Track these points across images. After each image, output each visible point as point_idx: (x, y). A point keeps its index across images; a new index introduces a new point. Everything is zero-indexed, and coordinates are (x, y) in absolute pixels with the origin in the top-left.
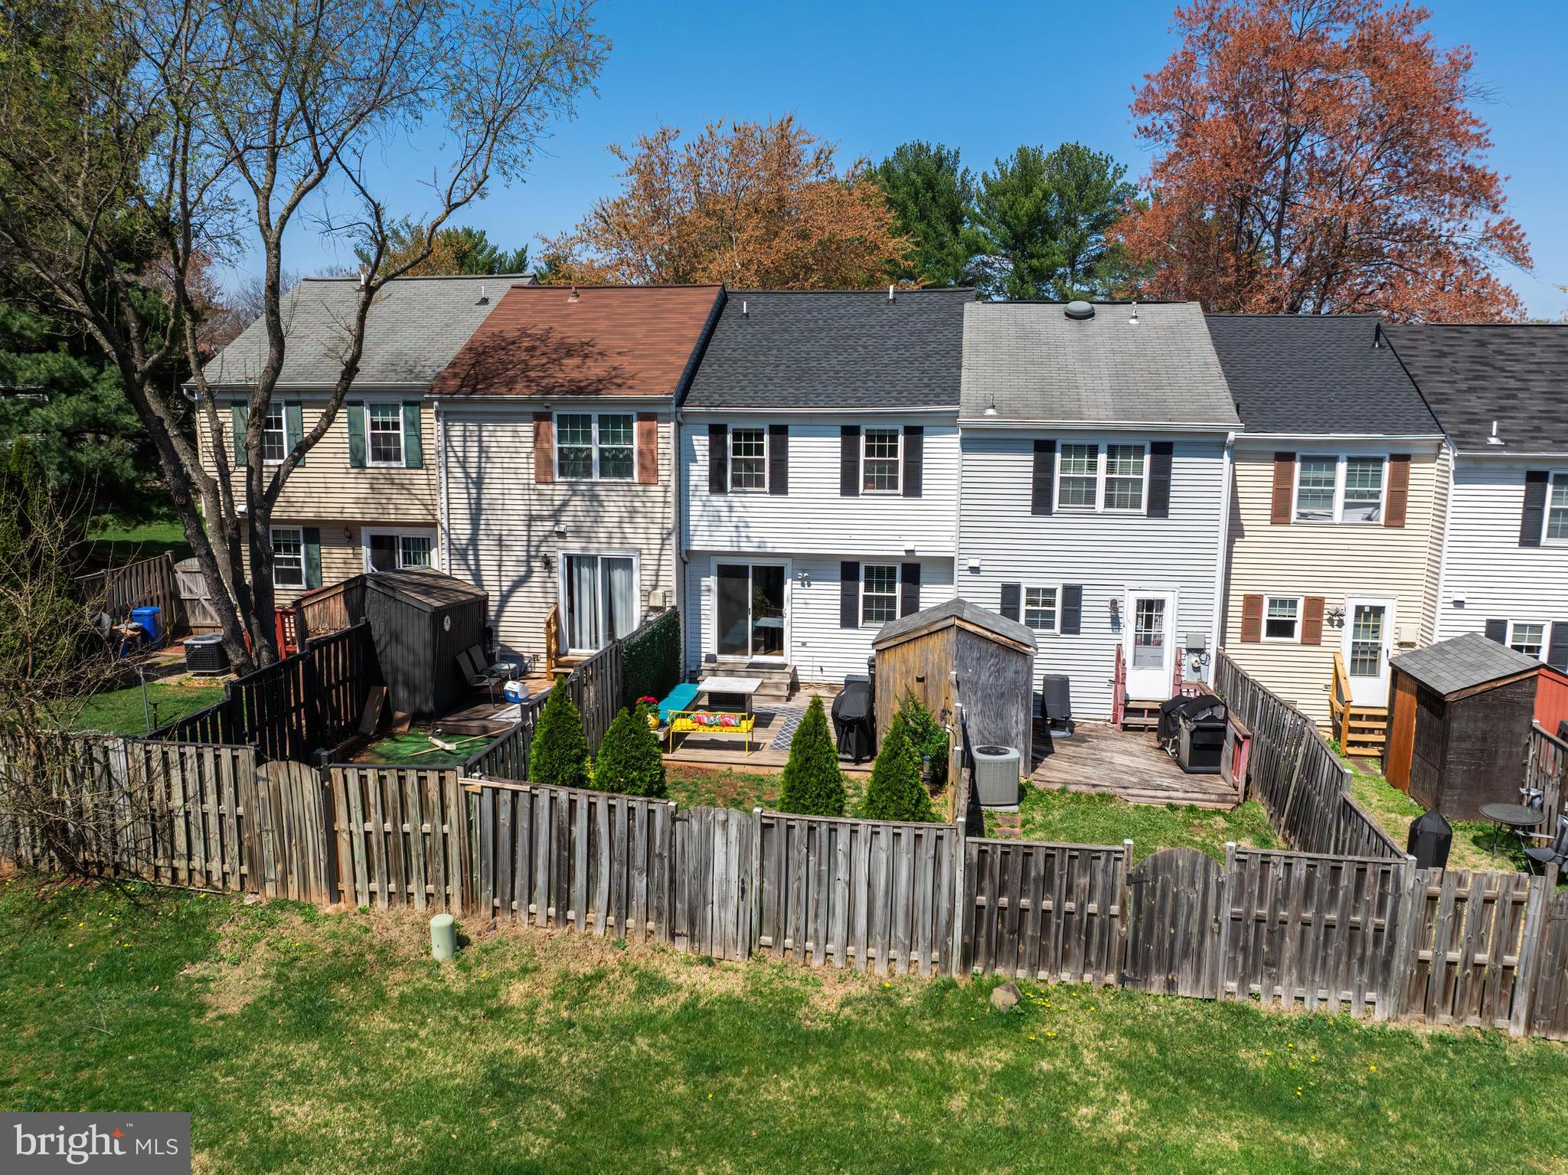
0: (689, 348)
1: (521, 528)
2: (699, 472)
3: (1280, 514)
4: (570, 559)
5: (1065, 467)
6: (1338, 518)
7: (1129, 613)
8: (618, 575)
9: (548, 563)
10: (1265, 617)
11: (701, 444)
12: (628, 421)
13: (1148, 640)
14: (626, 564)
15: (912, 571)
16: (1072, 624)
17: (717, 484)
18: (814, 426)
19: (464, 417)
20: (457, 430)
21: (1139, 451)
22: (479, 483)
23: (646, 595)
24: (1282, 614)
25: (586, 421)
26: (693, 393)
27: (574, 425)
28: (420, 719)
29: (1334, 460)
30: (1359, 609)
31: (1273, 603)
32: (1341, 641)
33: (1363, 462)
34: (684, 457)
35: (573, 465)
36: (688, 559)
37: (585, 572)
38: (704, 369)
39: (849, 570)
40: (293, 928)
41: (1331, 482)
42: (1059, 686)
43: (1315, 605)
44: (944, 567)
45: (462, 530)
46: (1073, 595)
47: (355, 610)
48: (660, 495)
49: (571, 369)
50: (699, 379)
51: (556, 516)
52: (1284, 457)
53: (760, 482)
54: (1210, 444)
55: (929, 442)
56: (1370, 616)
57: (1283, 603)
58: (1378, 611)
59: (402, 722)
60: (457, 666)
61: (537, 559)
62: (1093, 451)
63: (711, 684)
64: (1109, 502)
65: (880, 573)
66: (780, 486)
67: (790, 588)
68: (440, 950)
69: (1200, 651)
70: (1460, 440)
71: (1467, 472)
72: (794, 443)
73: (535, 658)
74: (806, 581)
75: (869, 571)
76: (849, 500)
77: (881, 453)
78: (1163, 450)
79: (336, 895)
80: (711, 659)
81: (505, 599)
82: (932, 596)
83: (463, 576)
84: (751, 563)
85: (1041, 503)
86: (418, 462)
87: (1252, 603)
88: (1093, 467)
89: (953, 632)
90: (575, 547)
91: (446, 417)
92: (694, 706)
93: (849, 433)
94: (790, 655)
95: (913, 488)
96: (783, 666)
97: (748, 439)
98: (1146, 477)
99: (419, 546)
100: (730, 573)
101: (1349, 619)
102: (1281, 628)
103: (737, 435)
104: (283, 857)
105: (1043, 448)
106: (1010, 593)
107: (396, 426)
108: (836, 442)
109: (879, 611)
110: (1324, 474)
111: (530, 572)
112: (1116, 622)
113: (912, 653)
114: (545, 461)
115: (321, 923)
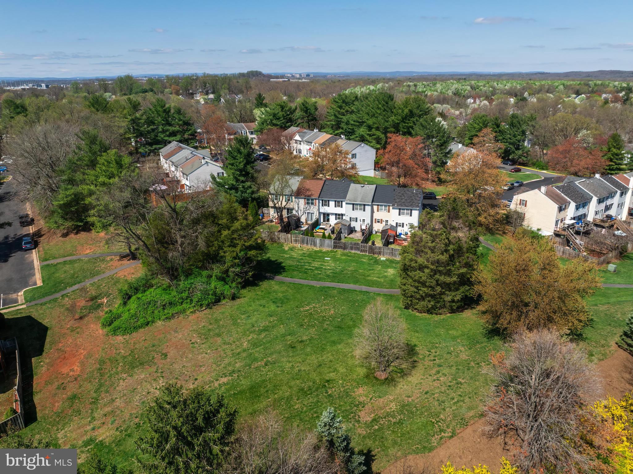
1: (303, 209)
3: (378, 211)
5: (355, 206)
6: (383, 211)
8: (313, 214)
12: (314, 199)
13: (364, 223)
15: (342, 215)
16: (356, 221)
17: (322, 206)
18: (332, 200)
19: (297, 198)
21: (362, 205)
22: (298, 204)
23: (315, 216)
24: (378, 220)
25: (309, 199)
26: (320, 196)
33: (385, 206)
34: (319, 203)
35: (308, 203)
36: (320, 213)
37: (309, 214)
38: (322, 192)
40: (289, 245)
41: (382, 208)
42: (354, 227)
43: (382, 220)
44: (345, 214)
45: (297, 209)
46: (356, 218)
49: (308, 193)
51: (306, 208)
52: (378, 205)
53: (327, 206)
54: (368, 205)
55: (343, 203)
58: (388, 221)
59: (293, 230)
60: (297, 224)
63: (321, 226)
64: (360, 210)
69: (369, 224)
71: (393, 208)
72: (330, 202)
73: (304, 223)
74: (332, 215)
75: (338, 214)
76: (335, 208)
77: (339, 203)
79: (291, 243)
80: (321, 223)
81: (301, 216)
82: (344, 218)
83: (297, 214)
84: (326, 213)
85: (353, 210)
87: (375, 219)
88: (358, 206)
89: (341, 224)
90: (308, 211)
92: (319, 228)
94: (330, 223)
95: (342, 207)
98: (363, 208)
99: (292, 209)
101: (385, 221)
103: (324, 201)
104: (288, 240)
106: (350, 218)
107: (290, 198)
108: (334, 202)
109: (339, 218)
111: (304, 214)
112: (360, 221)
113: (338, 224)
114: (305, 203)
115: (291, 245)
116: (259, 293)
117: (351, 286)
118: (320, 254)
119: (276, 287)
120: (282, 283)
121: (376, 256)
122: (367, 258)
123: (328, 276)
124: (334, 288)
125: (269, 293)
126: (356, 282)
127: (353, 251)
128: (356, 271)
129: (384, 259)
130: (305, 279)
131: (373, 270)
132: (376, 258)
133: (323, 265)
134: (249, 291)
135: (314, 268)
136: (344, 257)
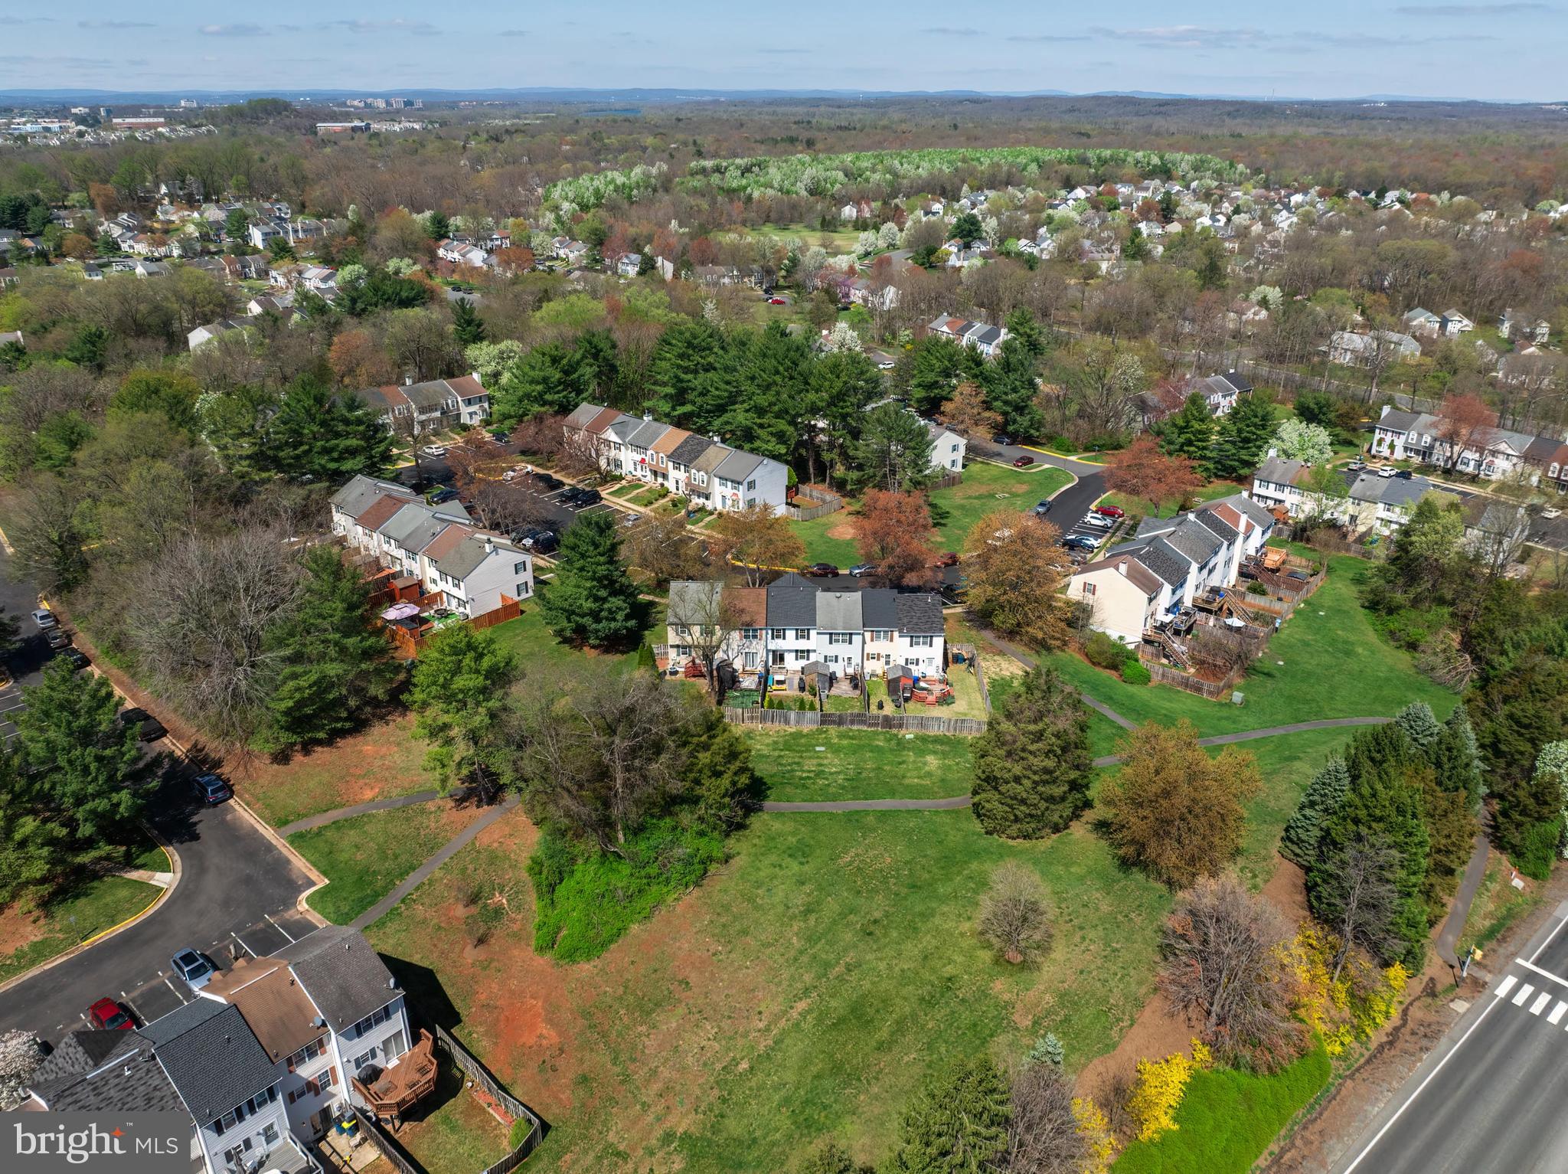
0: (765, 611)
1: (736, 647)
2: (770, 637)
3: (872, 640)
4: (746, 653)
5: (834, 637)
6: (882, 640)
7: (846, 659)
9: (742, 654)
10: (871, 656)
11: (770, 632)
12: (756, 629)
13: (849, 663)
14: (757, 653)
15: (808, 651)
17: (773, 638)
18: (790, 628)
19: (725, 628)
20: (723, 630)
21: (846, 634)
22: (728, 639)
23: (760, 658)
25: (749, 629)
26: (767, 622)
27: (747, 631)
28: (733, 688)
29: (881, 632)
30: (886, 655)
32: (883, 660)
33: (885, 632)
34: (767, 633)
35: (747, 637)
36: (768, 651)
37: (749, 654)
38: (768, 615)
39: (797, 651)
41: (880, 635)
43: (879, 654)
44: (814, 651)
45: (725, 647)
46: (836, 657)
48: (763, 642)
49: (744, 619)
50: (770, 620)
51: (743, 645)
52: (873, 632)
53: (781, 637)
54: (858, 632)
55: (811, 631)
57: (873, 654)
58: (889, 655)
61: (739, 652)
62: (839, 634)
63: (777, 677)
64: (842, 642)
66: (784, 638)
67: (786, 654)
68: (760, 728)
69: (858, 664)
70: (899, 629)
71: (900, 635)
73: (739, 670)
74: (789, 653)
75: (800, 651)
76: (797, 641)
77: (803, 633)
78: (851, 634)
79: (743, 723)
81: (734, 660)
82: (812, 656)
84: (779, 650)
85: (831, 642)
87: (868, 655)
88: (839, 637)
89: (816, 673)
90: (747, 650)
91: (720, 628)
92: (775, 684)
93: (797, 629)
94: (786, 665)
95: (808, 639)
96: (785, 668)
98: (848, 638)
100: (775, 654)
102: (873, 658)
103: (776, 630)
105: (831, 634)
106: (825, 656)
108: (794, 631)
109: (802, 657)
111: (738, 655)
112: (844, 661)
114: (741, 636)
115: (744, 727)
116: (756, 841)
117: (887, 804)
118: (803, 741)
119: (777, 826)
120: (779, 815)
121: (894, 731)
122: (882, 737)
123: (843, 788)
124: (867, 813)
125: (773, 839)
126: (893, 793)
127: (855, 727)
128: (879, 768)
129: (911, 736)
130: (811, 800)
131: (903, 762)
132: (896, 735)
133: (821, 765)
134: (738, 840)
135: (812, 775)
136: (845, 742)
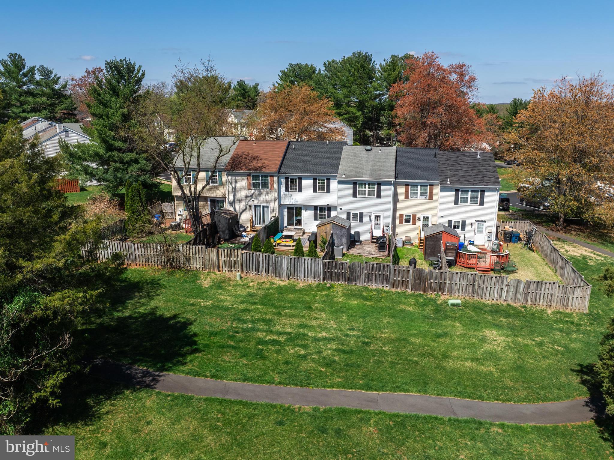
0: (281, 159)
1: (244, 198)
2: (283, 188)
3: (407, 197)
4: (255, 206)
5: (359, 188)
6: (419, 198)
7: (373, 218)
8: (265, 209)
9: (250, 207)
10: (404, 219)
11: (283, 181)
12: (267, 177)
13: (377, 224)
14: (267, 207)
15: (329, 208)
16: (361, 220)
17: (287, 190)
18: (307, 178)
19: (232, 175)
20: (230, 177)
21: (374, 185)
22: (235, 189)
23: (271, 213)
24: (408, 218)
25: (259, 176)
26: (281, 170)
27: (256, 177)
28: (226, 240)
29: (418, 186)
30: (424, 218)
31: (406, 216)
32: (420, 224)
33: (423, 186)
34: (279, 184)
35: (256, 186)
36: (281, 206)
37: (258, 208)
38: (284, 163)
39: (315, 208)
40: (213, 276)
41: (417, 190)
42: (358, 233)
43: (414, 216)
44: (335, 207)
45: (231, 198)
46: (361, 214)
47: (212, 219)
48: (274, 193)
49: (255, 164)
50: (283, 166)
51: (252, 196)
52: (407, 185)
53: (296, 190)
54: (388, 184)
55: (332, 181)
56: (426, 219)
57: (408, 216)
58: (428, 218)
59: (222, 241)
60: (233, 230)
61: (248, 205)
62: (365, 184)
63: (286, 233)
64: (369, 195)
65: (322, 209)
66: (300, 190)
67: (303, 212)
68: (238, 278)
69: (388, 226)
70: (441, 183)
71: (442, 190)
72: (303, 181)
73: (248, 227)
74: (306, 210)
75: (320, 208)
76: (315, 193)
77: (322, 183)
78: (379, 184)
79: (219, 271)
80: (286, 227)
81: (241, 214)
82: (333, 214)
83: (232, 209)
84: (294, 206)
85: (354, 195)
86: (221, 184)
87: (401, 216)
88: (365, 188)
89: (331, 224)
90: (256, 203)
91: (228, 175)
92: (281, 238)
93: (315, 179)
94: (303, 226)
95: (328, 191)
96: (301, 229)
97: (293, 180)
98: (376, 190)
99: (221, 201)
100: (290, 208)
101: (422, 219)
102: (408, 221)
103: (291, 179)
104: (210, 264)
105: (355, 183)
106: (348, 214)
107: (216, 176)
108: (312, 181)
109: (322, 217)
110: (415, 189)
111: (246, 208)
112: (370, 220)
113: (324, 227)
114: (249, 185)
115: (217, 275)
118: (291, 296)
120: (179, 401)
121: (432, 295)
122: (412, 301)
123: (329, 363)
124: (363, 416)
127: (373, 286)
128: (402, 340)
129: (458, 302)
131: (445, 335)
132: (435, 301)
133: (304, 326)
135: (282, 339)
136: (354, 302)
